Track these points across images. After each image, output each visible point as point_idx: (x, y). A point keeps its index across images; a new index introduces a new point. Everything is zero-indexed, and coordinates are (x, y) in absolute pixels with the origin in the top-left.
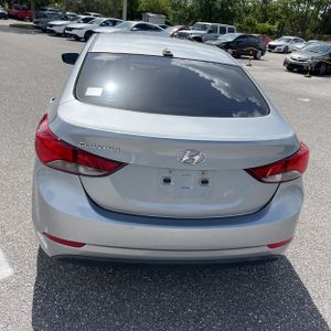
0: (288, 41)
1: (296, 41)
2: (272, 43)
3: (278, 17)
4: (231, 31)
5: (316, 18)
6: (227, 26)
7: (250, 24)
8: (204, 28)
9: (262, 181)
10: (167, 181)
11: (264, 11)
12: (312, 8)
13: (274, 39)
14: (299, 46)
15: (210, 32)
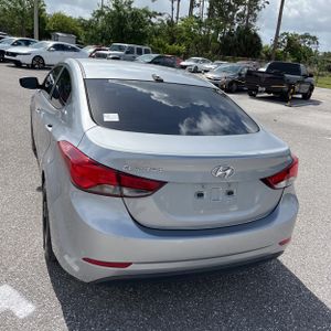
0: (197, 61)
1: (204, 62)
2: (183, 63)
3: (183, 40)
4: (147, 52)
5: (216, 41)
6: (144, 48)
7: (161, 46)
8: (120, 49)
9: (274, 188)
10: (200, 195)
11: (170, 33)
12: (212, 32)
13: (184, 60)
14: (207, 66)
15: (127, 53)
